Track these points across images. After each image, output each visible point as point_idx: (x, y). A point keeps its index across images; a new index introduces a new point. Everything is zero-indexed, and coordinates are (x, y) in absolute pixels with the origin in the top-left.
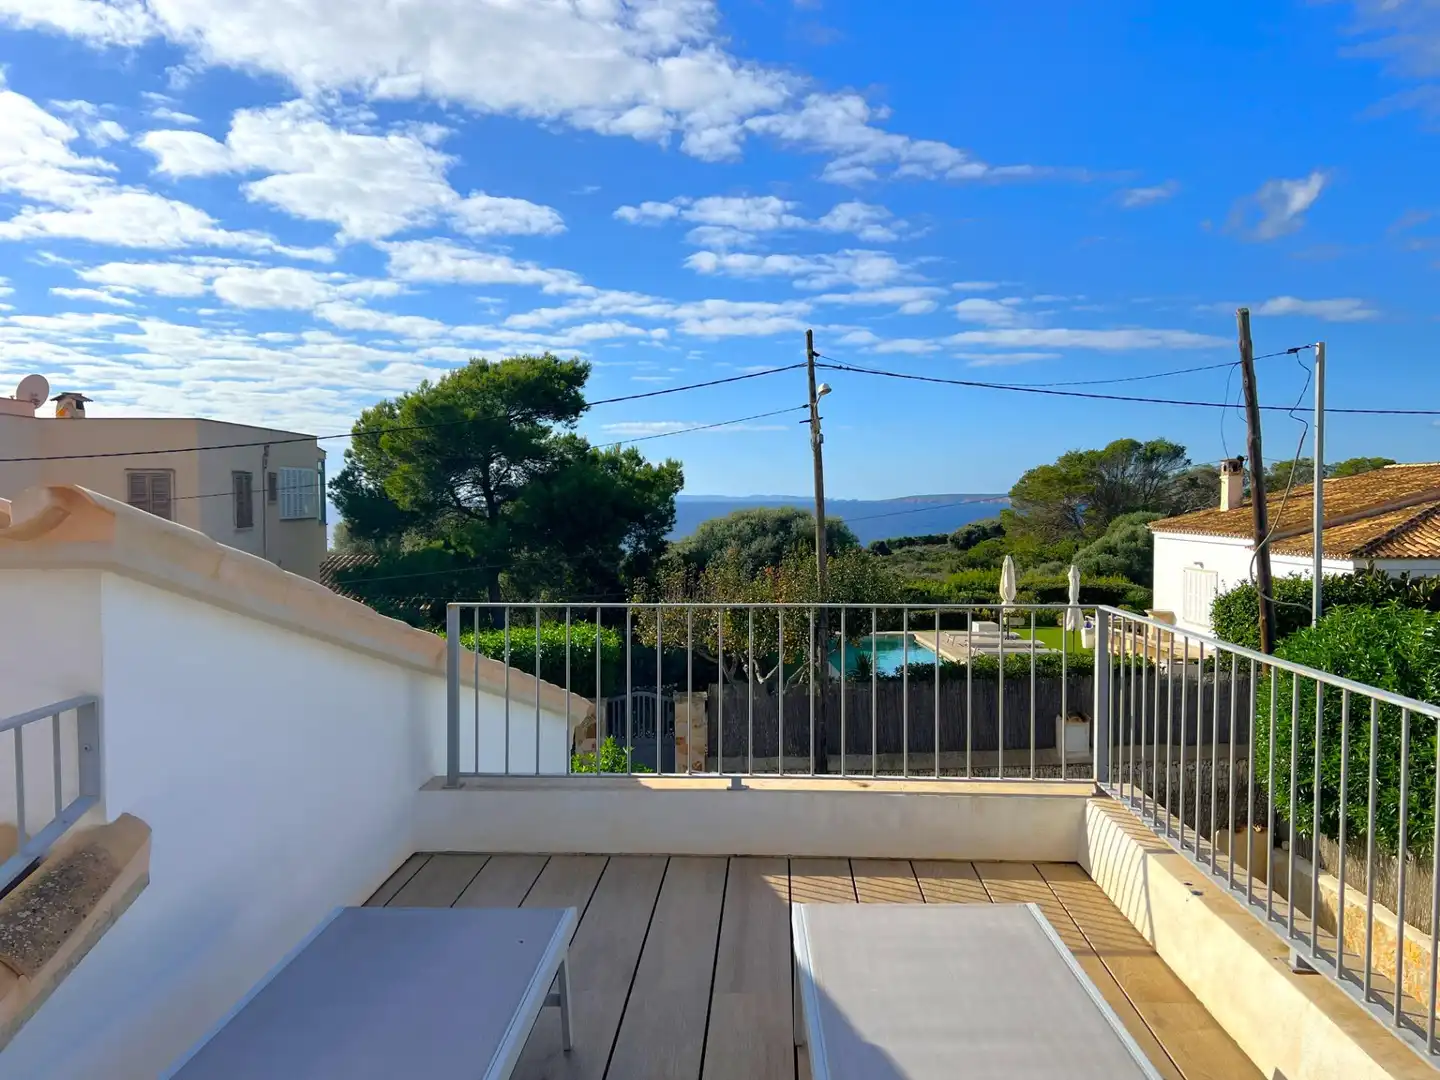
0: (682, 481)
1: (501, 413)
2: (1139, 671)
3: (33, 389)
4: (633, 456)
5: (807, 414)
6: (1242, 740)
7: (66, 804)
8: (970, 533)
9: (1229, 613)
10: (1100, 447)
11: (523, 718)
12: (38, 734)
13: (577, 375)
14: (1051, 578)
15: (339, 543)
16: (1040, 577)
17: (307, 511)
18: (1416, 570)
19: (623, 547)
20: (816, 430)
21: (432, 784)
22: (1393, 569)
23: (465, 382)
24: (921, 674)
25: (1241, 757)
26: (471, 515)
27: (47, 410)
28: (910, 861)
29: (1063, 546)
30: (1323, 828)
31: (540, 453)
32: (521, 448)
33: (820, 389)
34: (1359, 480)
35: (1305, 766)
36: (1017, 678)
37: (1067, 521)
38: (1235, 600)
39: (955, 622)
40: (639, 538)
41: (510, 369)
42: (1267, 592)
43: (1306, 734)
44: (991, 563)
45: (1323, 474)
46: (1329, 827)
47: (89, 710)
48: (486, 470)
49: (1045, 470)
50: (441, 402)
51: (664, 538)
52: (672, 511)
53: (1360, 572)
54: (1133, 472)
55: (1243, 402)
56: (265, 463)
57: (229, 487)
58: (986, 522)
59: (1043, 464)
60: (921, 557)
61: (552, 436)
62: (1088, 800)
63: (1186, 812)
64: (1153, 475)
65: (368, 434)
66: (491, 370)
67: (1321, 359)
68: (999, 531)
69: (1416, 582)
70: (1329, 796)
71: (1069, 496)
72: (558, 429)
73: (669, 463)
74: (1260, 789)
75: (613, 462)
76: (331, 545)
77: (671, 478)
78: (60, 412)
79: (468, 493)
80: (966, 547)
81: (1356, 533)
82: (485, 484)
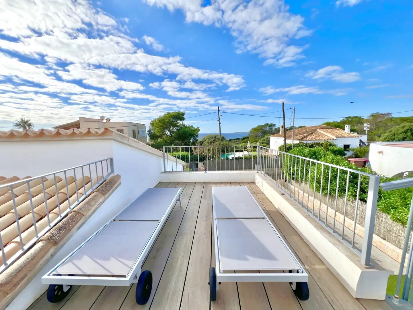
0: (200, 130)
1: (172, 120)
2: (264, 157)
3: (102, 118)
4: (192, 126)
5: (218, 119)
6: (281, 167)
7: (109, 172)
8: (243, 138)
9: (280, 149)
11: (174, 164)
12: (104, 163)
13: (183, 114)
14: (255, 144)
15: (149, 140)
16: (254, 144)
17: (144, 136)
18: (308, 142)
19: (191, 140)
20: (219, 122)
21: (162, 173)
22: (305, 142)
23: (166, 116)
24: (237, 158)
25: (281, 170)
26: (168, 136)
27: (105, 121)
28: (230, 182)
29: (257, 139)
30: (292, 179)
31: (178, 126)
32: (175, 126)
33: (220, 115)
34: (300, 129)
35: (290, 170)
36: (250, 158)
37: (257, 136)
38: (282, 147)
39: (241, 151)
40: (193, 139)
41: (173, 114)
42: (285, 145)
43: (290, 166)
44: (246, 142)
45: (294, 128)
46: (293, 179)
47: (111, 160)
48: (170, 129)
49: (255, 128)
50: (162, 119)
51: (197, 139)
52: (198, 135)
53: (300, 142)
54: (268, 128)
55: (283, 117)
56: (137, 128)
57: (132, 132)
58: (246, 136)
59: (254, 127)
60: (236, 142)
61: (180, 124)
62: (256, 174)
63: (272, 177)
64: (271, 129)
65: (152, 124)
66: (170, 114)
67: (294, 110)
68: (248, 137)
69: (308, 144)
70: (293, 174)
71: (258, 132)
72: (181, 122)
73: (198, 127)
74: (283, 174)
75: (189, 127)
76: (148, 141)
77: (198, 130)
78: (107, 121)
79: (167, 133)
80: (243, 140)
81: (300, 136)
82: (170, 131)
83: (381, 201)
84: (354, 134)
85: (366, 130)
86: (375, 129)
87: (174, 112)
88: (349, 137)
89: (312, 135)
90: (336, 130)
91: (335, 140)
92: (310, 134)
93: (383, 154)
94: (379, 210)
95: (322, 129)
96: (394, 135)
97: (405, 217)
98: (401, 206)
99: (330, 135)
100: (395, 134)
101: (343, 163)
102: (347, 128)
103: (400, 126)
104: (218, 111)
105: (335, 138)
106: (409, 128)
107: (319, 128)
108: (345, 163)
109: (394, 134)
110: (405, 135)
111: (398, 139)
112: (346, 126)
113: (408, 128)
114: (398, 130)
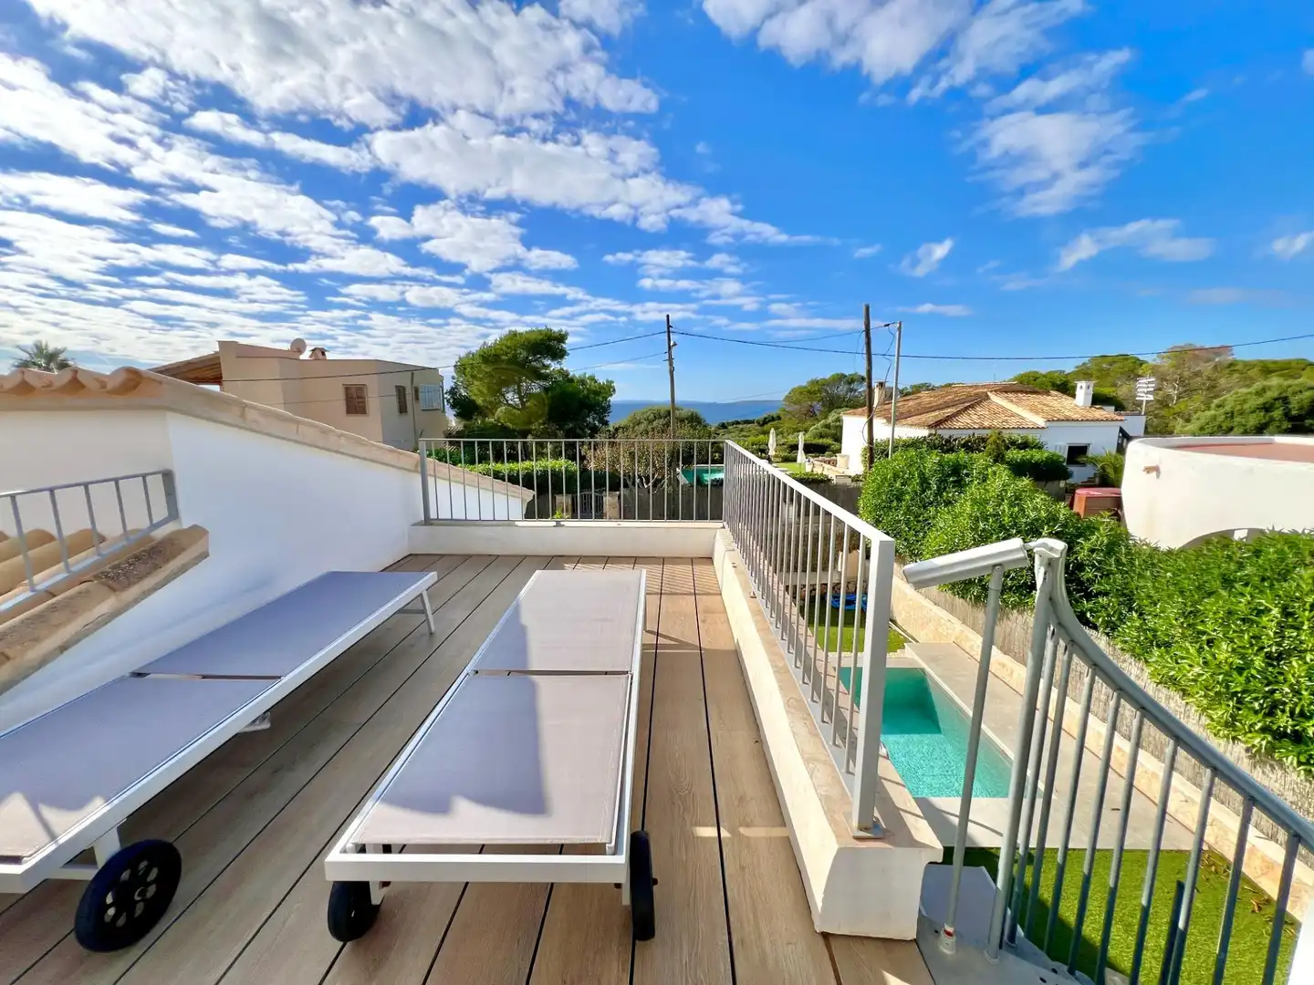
0: (614, 390)
1: (524, 356)
3: (298, 346)
4: (592, 379)
5: (667, 357)
7: (156, 519)
8: (765, 419)
10: (827, 376)
13: (561, 338)
14: (793, 439)
16: (788, 439)
17: (435, 406)
18: (955, 434)
20: (671, 364)
21: (418, 523)
22: (945, 434)
26: (514, 408)
27: (306, 356)
29: (807, 424)
31: (545, 377)
32: (537, 375)
33: (672, 344)
34: (939, 393)
37: (810, 412)
40: (594, 418)
41: (528, 335)
42: (870, 444)
47: (168, 477)
48: (519, 387)
49: (800, 388)
50: (493, 352)
51: (606, 418)
52: (609, 406)
53: (930, 435)
54: (842, 389)
56: (412, 381)
57: (394, 392)
58: (774, 413)
60: (742, 430)
61: (551, 369)
62: (718, 531)
64: (851, 390)
65: (461, 368)
66: (519, 336)
67: (900, 329)
68: (779, 418)
69: (955, 440)
71: (811, 400)
72: (554, 366)
73: (607, 381)
75: (583, 382)
76: (450, 423)
77: (608, 389)
78: (313, 357)
79: (512, 397)
80: (762, 425)
81: (932, 417)
82: (519, 393)
83: (1129, 624)
84: (1104, 413)
85: (1145, 399)
86: (1179, 398)
87: (532, 331)
88: (1087, 420)
89: (971, 412)
90: (1049, 398)
91: (1043, 428)
92: (966, 408)
93: (1158, 476)
94: (1122, 649)
95: (1006, 392)
96: (1231, 415)
97: (1189, 672)
98: (1183, 636)
99: (1026, 415)
100: (1235, 414)
101: (1031, 500)
102: (1083, 392)
103: (1252, 390)
104: (666, 329)
105: (1041, 422)
106: (1280, 394)
107: (996, 391)
108: (1038, 500)
109: (1233, 413)
110: (1264, 416)
111: (1241, 430)
112: (1079, 384)
113: (1275, 394)
114: (1245, 401)
